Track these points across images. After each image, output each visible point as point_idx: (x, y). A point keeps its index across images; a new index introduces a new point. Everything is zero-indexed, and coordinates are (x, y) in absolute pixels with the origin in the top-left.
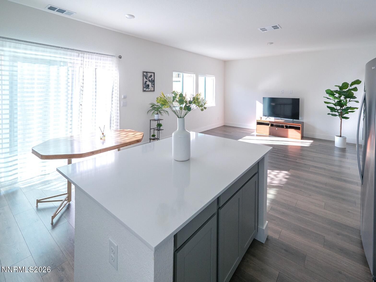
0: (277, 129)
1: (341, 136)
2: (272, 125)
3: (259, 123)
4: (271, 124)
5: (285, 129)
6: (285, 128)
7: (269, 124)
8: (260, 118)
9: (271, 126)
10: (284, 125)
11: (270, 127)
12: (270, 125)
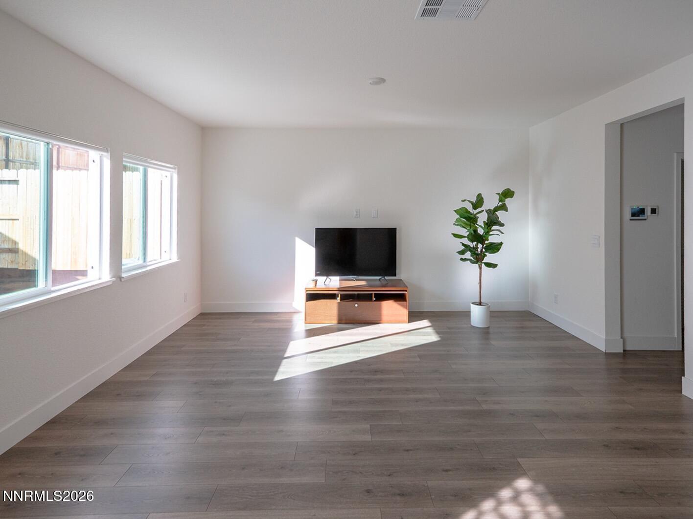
0: (356, 305)
1: (480, 304)
2: (344, 298)
3: (312, 297)
4: (341, 295)
5: (374, 304)
6: (374, 300)
7: (338, 295)
8: (314, 282)
9: (341, 300)
10: (372, 294)
11: (339, 302)
12: (339, 298)
